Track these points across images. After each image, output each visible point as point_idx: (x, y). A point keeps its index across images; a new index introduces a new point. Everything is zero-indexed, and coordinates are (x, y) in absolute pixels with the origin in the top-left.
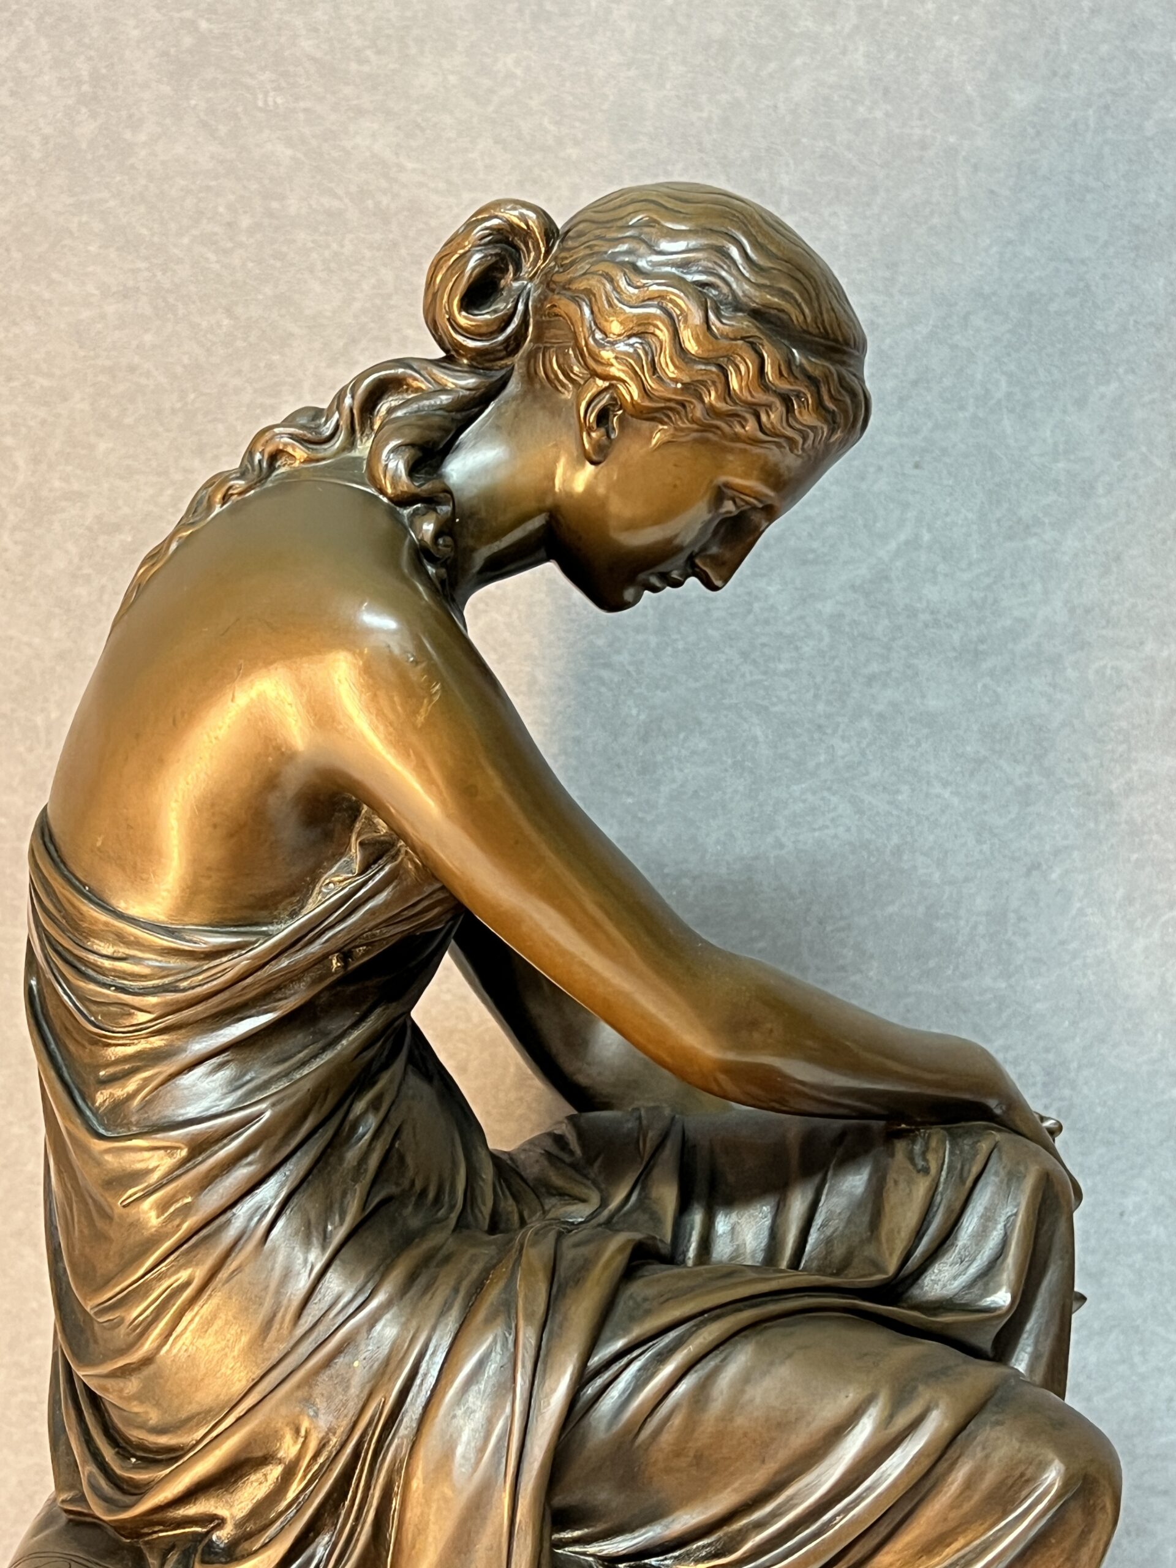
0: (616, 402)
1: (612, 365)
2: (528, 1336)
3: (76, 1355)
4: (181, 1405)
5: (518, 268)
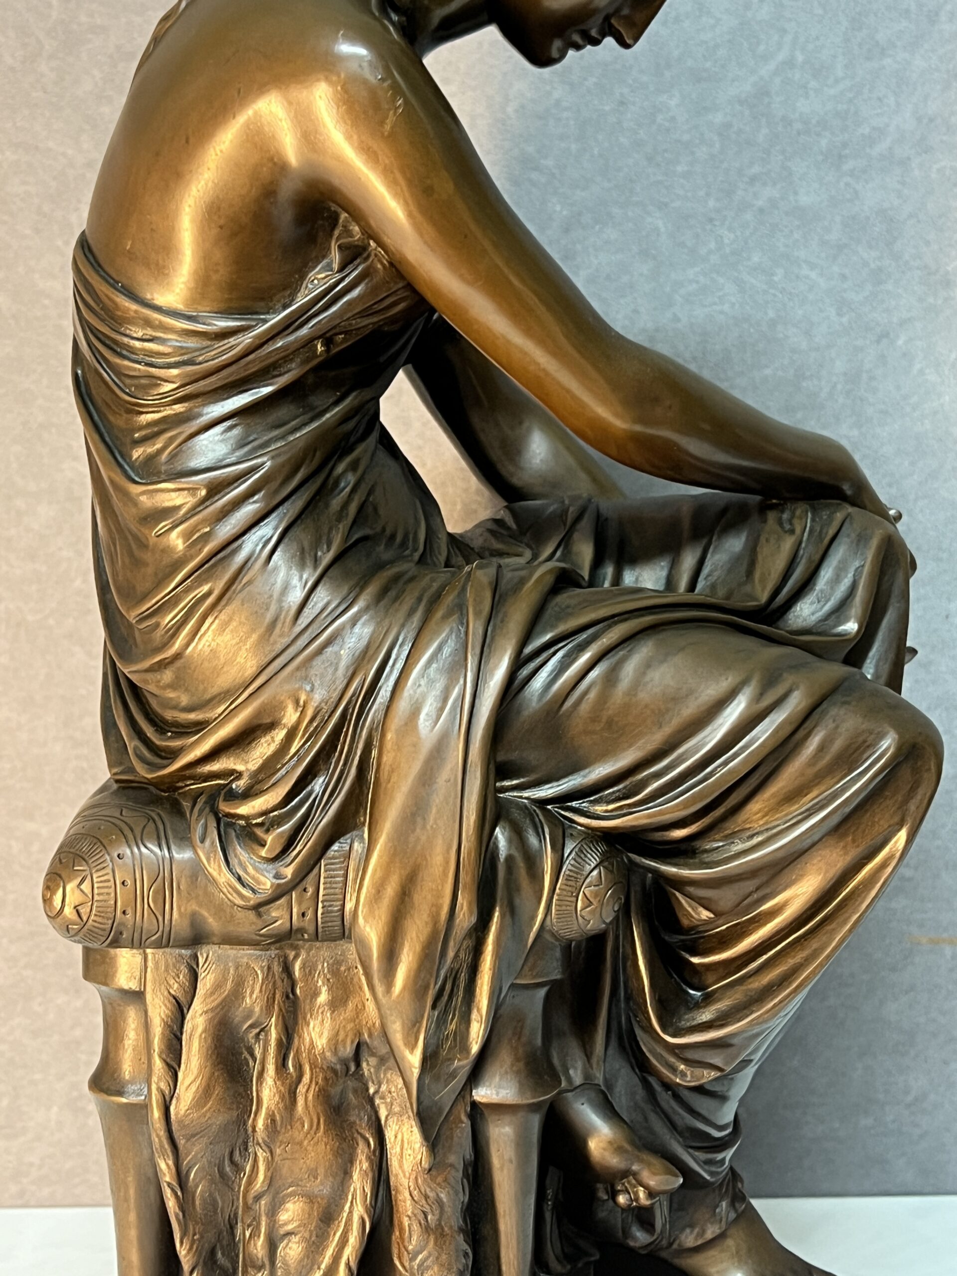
2: (476, 627)
3: (121, 656)
4: (205, 690)
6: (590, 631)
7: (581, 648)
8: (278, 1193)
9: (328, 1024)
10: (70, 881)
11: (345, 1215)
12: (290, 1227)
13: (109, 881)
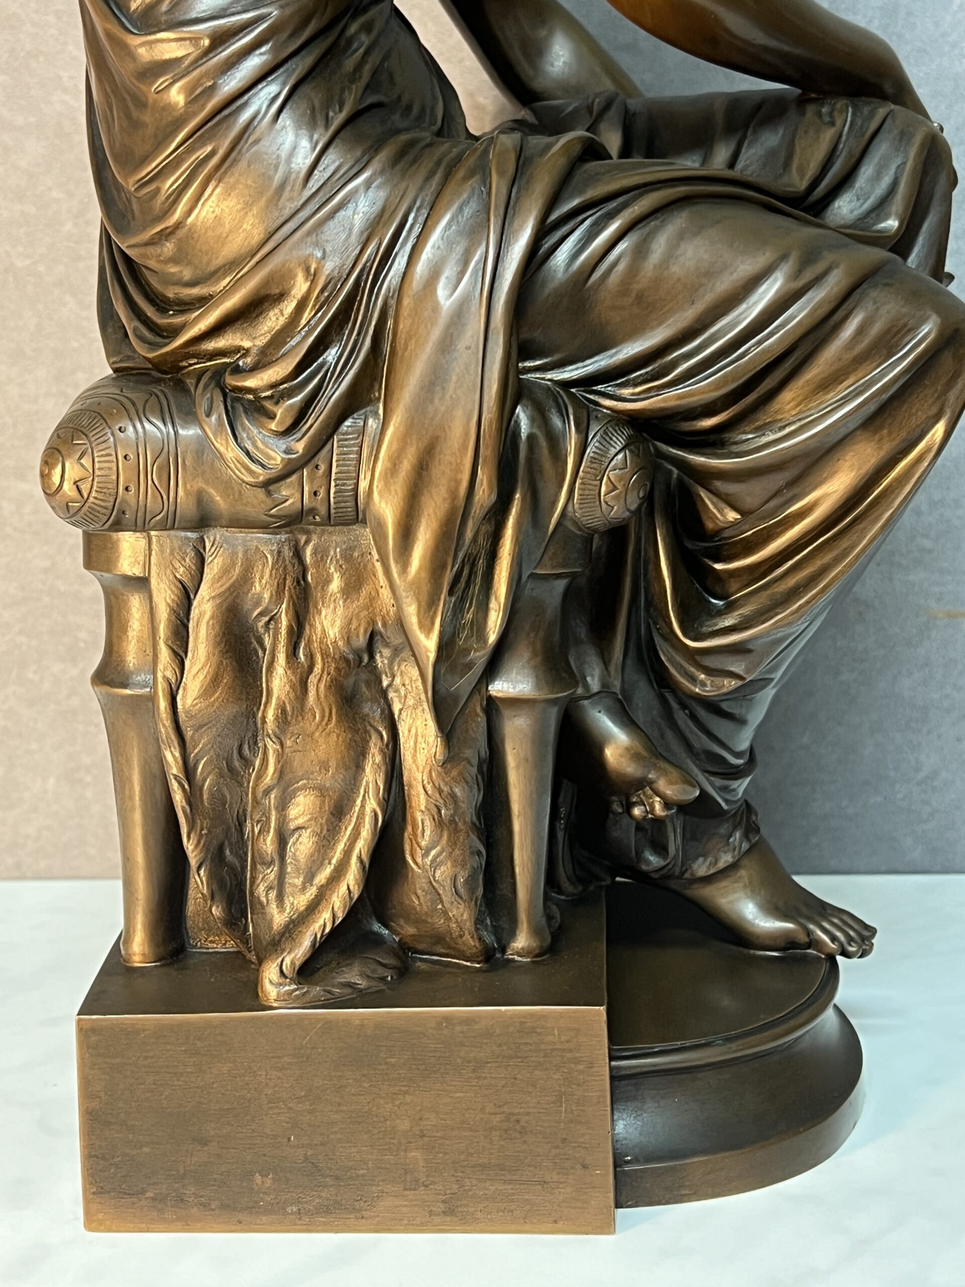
2: (498, 185)
3: (120, 231)
4: (209, 262)
6: (621, 200)
7: (610, 216)
8: (289, 786)
9: (340, 611)
10: (69, 456)
11: (357, 809)
12: (300, 821)
13: (110, 455)
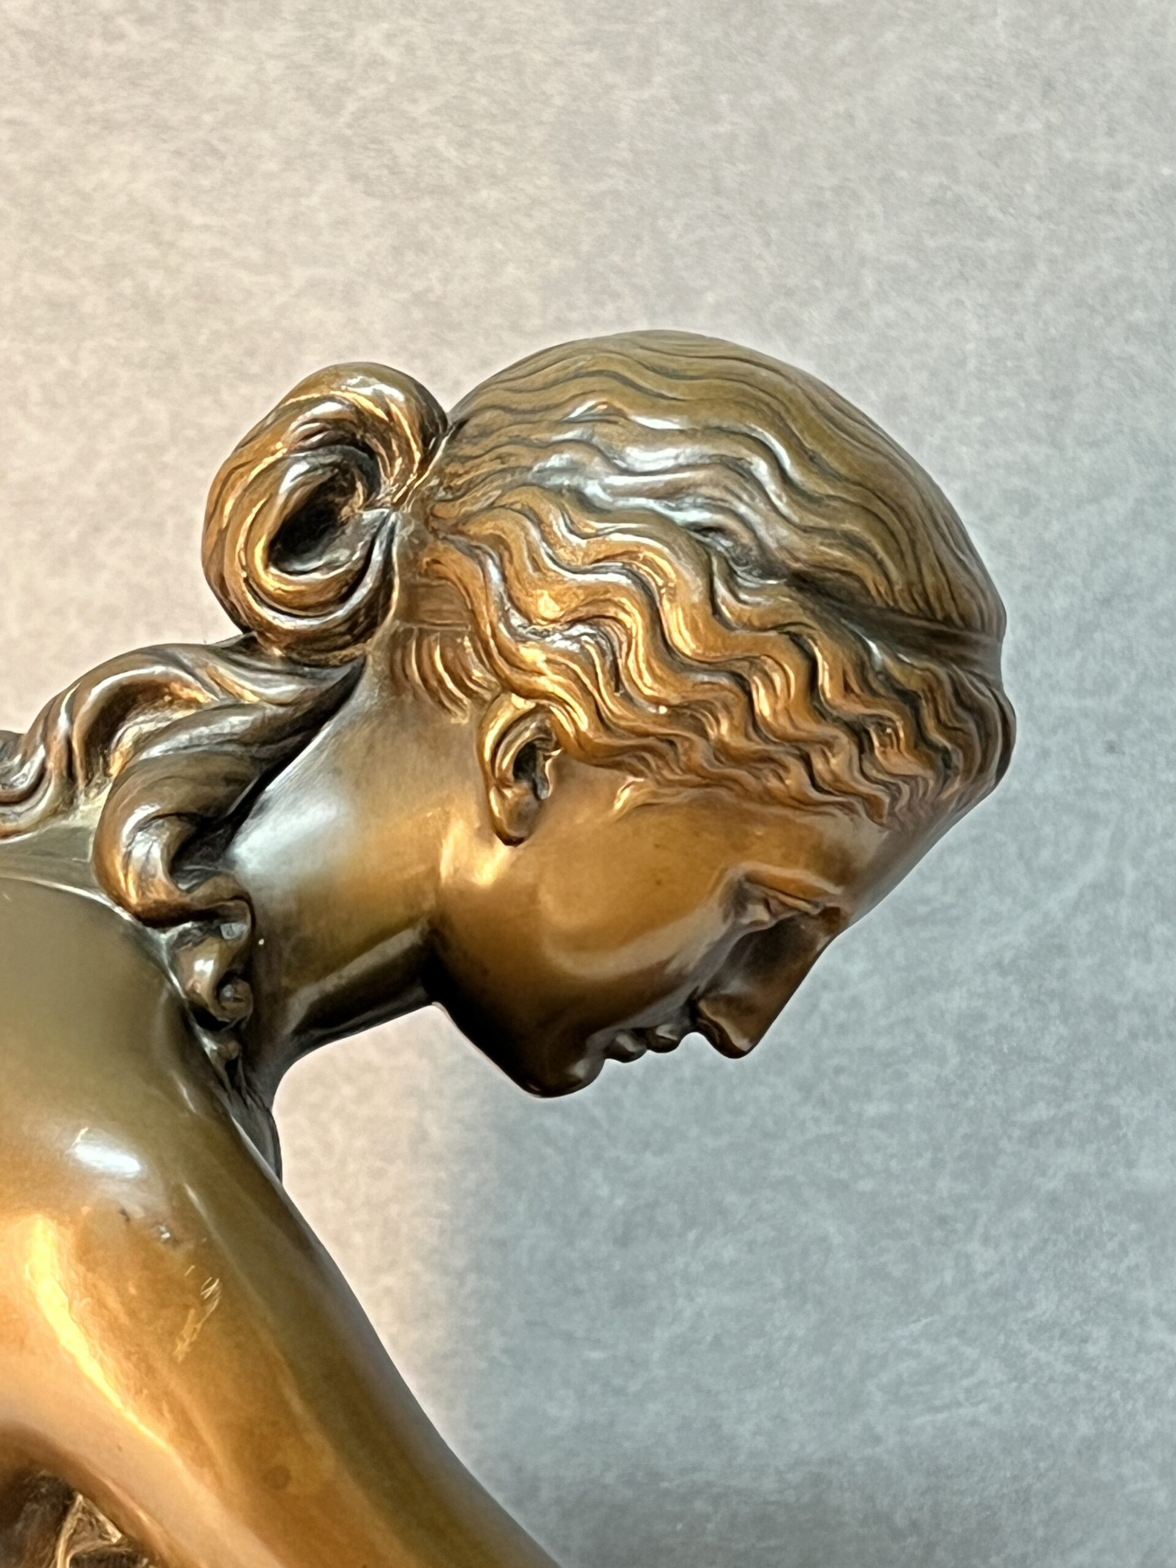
0: (548, 736)
1: (540, 674)
5: (373, 487)
